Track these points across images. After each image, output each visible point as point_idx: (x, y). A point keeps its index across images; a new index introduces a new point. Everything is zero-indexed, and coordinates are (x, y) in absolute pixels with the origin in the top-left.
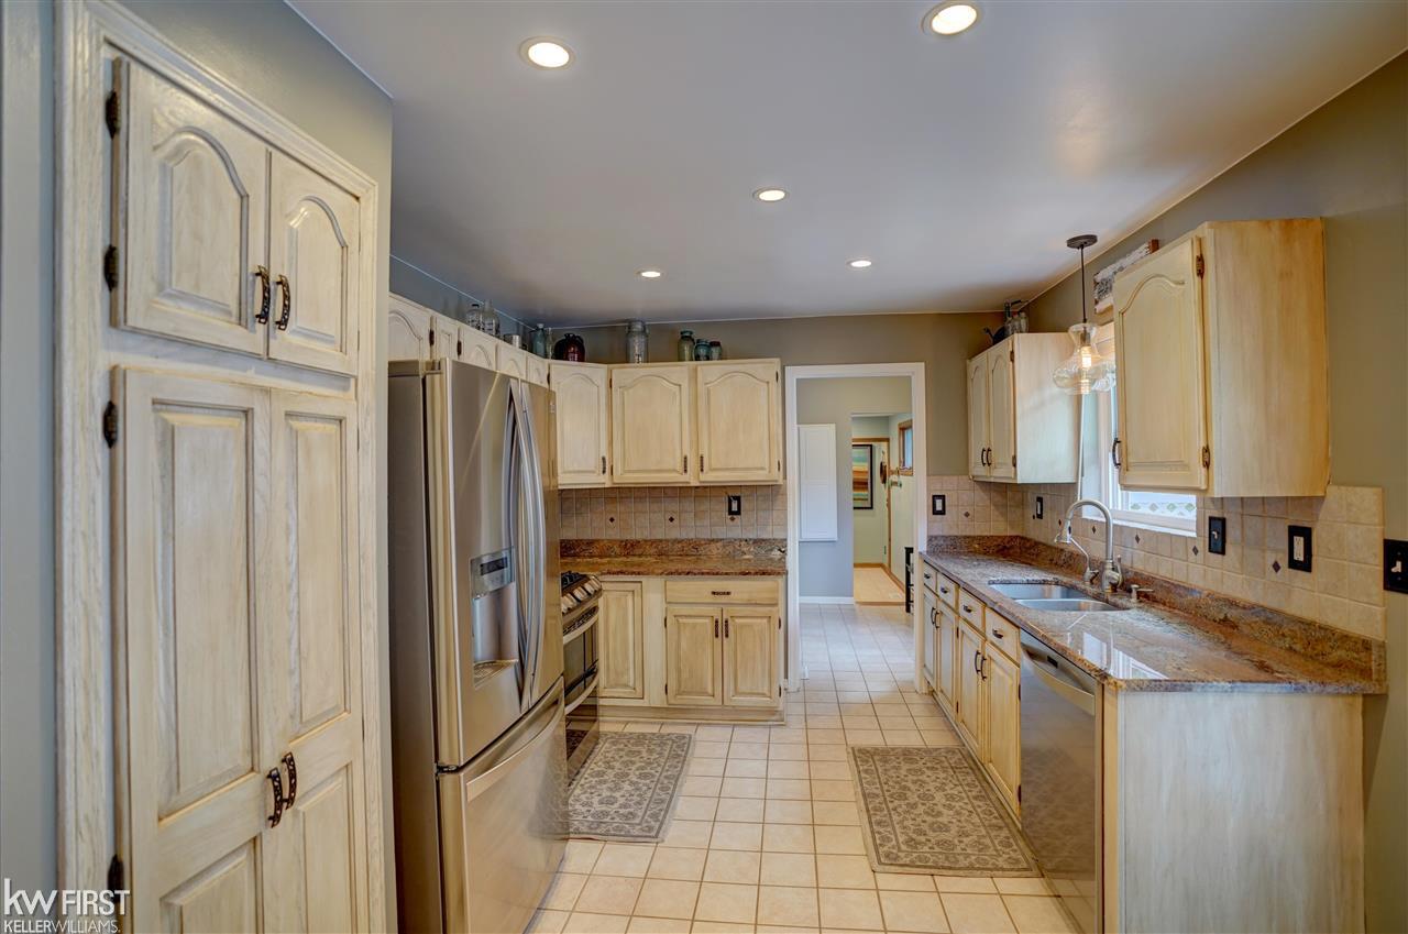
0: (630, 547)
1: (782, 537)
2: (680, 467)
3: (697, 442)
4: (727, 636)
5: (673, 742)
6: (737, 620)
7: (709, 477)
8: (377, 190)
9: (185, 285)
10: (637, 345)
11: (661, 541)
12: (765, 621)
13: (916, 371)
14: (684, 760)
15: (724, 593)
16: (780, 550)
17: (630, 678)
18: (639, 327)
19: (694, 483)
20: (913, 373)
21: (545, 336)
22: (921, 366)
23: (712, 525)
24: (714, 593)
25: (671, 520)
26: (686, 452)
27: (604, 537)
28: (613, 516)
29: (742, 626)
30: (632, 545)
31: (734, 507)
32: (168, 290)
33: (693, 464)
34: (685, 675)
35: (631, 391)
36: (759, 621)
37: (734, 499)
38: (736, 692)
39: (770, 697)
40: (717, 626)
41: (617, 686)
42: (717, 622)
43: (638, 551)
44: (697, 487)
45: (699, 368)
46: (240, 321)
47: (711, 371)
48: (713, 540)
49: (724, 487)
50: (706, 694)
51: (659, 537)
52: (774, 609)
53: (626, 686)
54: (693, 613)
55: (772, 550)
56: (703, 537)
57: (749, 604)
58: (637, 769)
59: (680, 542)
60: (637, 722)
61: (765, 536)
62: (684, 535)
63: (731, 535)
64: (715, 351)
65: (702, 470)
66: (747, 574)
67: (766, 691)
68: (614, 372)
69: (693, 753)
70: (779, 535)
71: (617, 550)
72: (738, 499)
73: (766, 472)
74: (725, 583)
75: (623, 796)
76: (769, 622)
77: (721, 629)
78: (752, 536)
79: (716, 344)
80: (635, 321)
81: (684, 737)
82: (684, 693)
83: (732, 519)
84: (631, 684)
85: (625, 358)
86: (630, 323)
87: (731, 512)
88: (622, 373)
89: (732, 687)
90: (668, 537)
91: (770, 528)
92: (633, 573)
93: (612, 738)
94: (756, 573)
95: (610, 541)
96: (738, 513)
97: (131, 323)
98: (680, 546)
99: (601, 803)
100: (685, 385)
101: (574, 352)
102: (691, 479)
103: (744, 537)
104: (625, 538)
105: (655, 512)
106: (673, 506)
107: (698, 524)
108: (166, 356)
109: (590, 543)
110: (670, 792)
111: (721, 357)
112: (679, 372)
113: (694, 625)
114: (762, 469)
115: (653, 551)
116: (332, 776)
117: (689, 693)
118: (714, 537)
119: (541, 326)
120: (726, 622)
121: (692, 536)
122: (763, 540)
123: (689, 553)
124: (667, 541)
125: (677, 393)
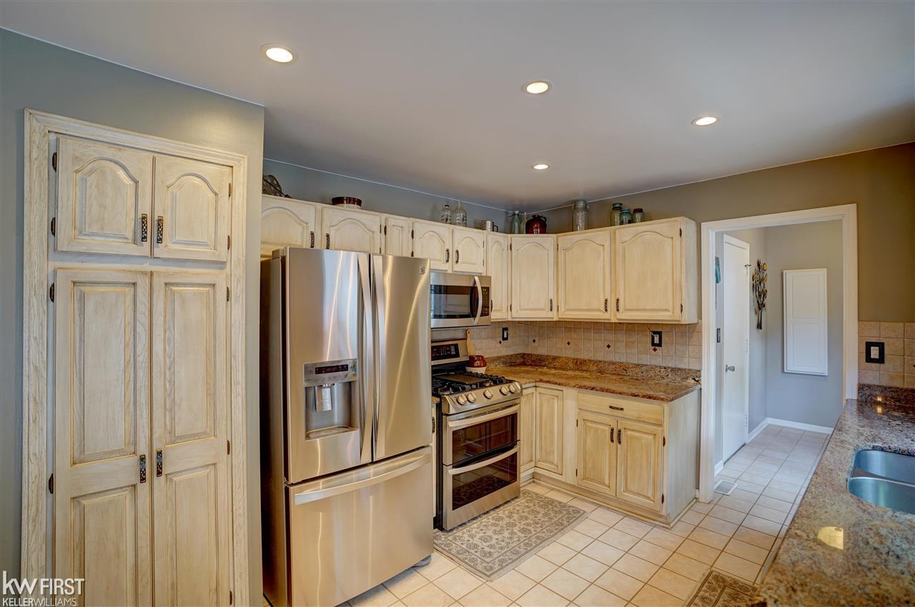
0: (580, 364)
1: (696, 368)
2: (602, 307)
3: (614, 288)
4: (620, 442)
5: (568, 513)
6: (629, 432)
7: (625, 316)
8: (246, 161)
9: (95, 229)
10: (580, 217)
11: (600, 362)
12: (651, 437)
13: (847, 215)
14: (562, 529)
15: (618, 409)
16: (694, 379)
17: (556, 459)
18: (581, 205)
19: (613, 320)
20: (843, 216)
21: (520, 218)
22: (852, 208)
23: (636, 353)
24: (611, 407)
25: (609, 346)
26: (608, 297)
27: (564, 355)
28: (570, 341)
29: (632, 437)
30: (581, 363)
31: (656, 340)
32: (84, 233)
33: (612, 305)
34: (590, 466)
35: (570, 252)
36: (645, 436)
37: (657, 334)
38: (626, 490)
39: (654, 501)
40: (612, 433)
41: (546, 461)
42: (612, 430)
43: (585, 368)
44: (615, 323)
45: (617, 231)
46: (135, 242)
47: (626, 232)
48: (639, 365)
49: (648, 324)
50: (603, 484)
51: (600, 359)
52: (660, 429)
53: (552, 463)
54: (596, 420)
55: (687, 378)
56: (631, 362)
57: (638, 420)
58: (524, 524)
59: (614, 364)
60: (559, 491)
61: (682, 366)
62: (616, 359)
63: (654, 362)
64: (638, 216)
65: (618, 310)
66: (636, 396)
67: (650, 495)
68: (560, 239)
69: (575, 527)
70: (694, 367)
71: (571, 365)
72: (660, 333)
73: (670, 313)
74: (621, 401)
75: (497, 539)
76: (655, 438)
77: (616, 436)
78: (671, 365)
79: (640, 211)
80: (579, 200)
81: (579, 512)
82: (587, 479)
83: (655, 350)
84: (555, 463)
85: (571, 227)
86: (575, 202)
87: (653, 344)
88: (567, 239)
89: (623, 484)
90: (606, 360)
91: (686, 360)
92: (556, 383)
93: (532, 497)
94: (644, 396)
95: (567, 358)
96: (660, 345)
97: (58, 249)
98: (614, 367)
99: (480, 539)
100: (607, 244)
101: (537, 228)
102: (612, 317)
103: (665, 365)
104: (576, 357)
105: (596, 340)
106: (610, 337)
107: (628, 351)
108: (90, 261)
109: (555, 358)
110: (529, 548)
111: (643, 220)
112: (601, 235)
113: (597, 430)
114: (667, 310)
115: (595, 368)
116: (202, 467)
117: (592, 480)
118: (640, 362)
119: (517, 212)
120: (620, 431)
121: (623, 360)
122: (679, 369)
123: (620, 373)
124: (605, 362)
125: (602, 251)
